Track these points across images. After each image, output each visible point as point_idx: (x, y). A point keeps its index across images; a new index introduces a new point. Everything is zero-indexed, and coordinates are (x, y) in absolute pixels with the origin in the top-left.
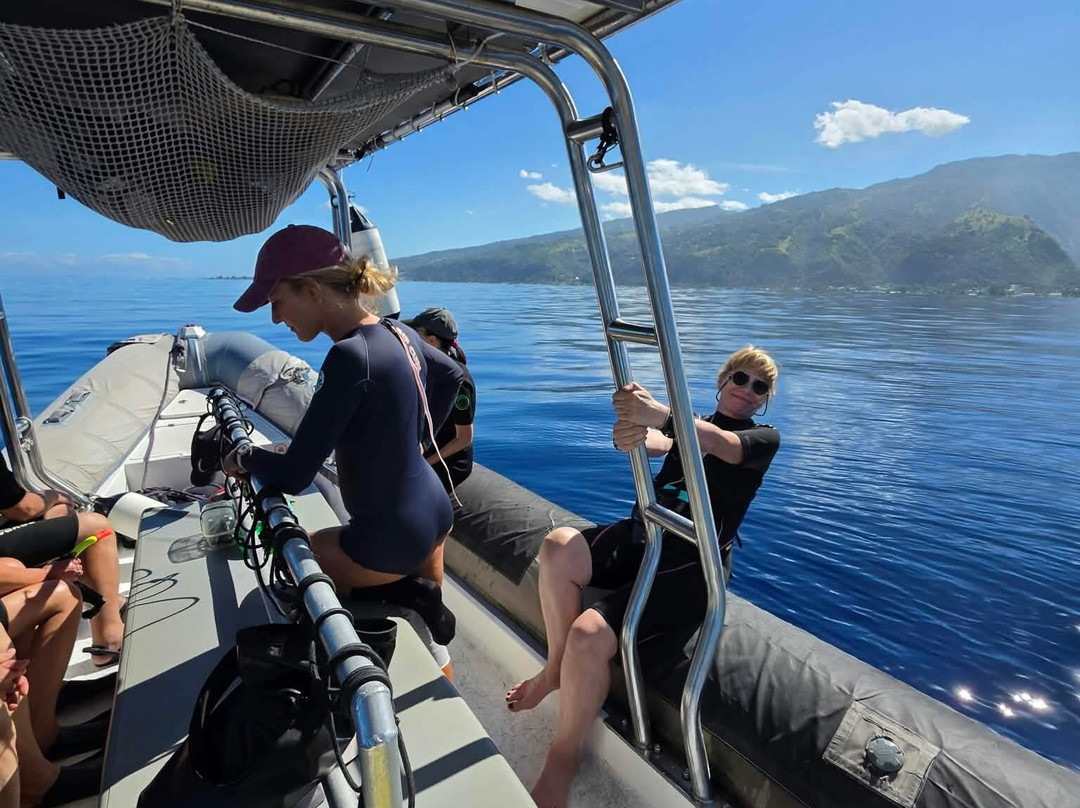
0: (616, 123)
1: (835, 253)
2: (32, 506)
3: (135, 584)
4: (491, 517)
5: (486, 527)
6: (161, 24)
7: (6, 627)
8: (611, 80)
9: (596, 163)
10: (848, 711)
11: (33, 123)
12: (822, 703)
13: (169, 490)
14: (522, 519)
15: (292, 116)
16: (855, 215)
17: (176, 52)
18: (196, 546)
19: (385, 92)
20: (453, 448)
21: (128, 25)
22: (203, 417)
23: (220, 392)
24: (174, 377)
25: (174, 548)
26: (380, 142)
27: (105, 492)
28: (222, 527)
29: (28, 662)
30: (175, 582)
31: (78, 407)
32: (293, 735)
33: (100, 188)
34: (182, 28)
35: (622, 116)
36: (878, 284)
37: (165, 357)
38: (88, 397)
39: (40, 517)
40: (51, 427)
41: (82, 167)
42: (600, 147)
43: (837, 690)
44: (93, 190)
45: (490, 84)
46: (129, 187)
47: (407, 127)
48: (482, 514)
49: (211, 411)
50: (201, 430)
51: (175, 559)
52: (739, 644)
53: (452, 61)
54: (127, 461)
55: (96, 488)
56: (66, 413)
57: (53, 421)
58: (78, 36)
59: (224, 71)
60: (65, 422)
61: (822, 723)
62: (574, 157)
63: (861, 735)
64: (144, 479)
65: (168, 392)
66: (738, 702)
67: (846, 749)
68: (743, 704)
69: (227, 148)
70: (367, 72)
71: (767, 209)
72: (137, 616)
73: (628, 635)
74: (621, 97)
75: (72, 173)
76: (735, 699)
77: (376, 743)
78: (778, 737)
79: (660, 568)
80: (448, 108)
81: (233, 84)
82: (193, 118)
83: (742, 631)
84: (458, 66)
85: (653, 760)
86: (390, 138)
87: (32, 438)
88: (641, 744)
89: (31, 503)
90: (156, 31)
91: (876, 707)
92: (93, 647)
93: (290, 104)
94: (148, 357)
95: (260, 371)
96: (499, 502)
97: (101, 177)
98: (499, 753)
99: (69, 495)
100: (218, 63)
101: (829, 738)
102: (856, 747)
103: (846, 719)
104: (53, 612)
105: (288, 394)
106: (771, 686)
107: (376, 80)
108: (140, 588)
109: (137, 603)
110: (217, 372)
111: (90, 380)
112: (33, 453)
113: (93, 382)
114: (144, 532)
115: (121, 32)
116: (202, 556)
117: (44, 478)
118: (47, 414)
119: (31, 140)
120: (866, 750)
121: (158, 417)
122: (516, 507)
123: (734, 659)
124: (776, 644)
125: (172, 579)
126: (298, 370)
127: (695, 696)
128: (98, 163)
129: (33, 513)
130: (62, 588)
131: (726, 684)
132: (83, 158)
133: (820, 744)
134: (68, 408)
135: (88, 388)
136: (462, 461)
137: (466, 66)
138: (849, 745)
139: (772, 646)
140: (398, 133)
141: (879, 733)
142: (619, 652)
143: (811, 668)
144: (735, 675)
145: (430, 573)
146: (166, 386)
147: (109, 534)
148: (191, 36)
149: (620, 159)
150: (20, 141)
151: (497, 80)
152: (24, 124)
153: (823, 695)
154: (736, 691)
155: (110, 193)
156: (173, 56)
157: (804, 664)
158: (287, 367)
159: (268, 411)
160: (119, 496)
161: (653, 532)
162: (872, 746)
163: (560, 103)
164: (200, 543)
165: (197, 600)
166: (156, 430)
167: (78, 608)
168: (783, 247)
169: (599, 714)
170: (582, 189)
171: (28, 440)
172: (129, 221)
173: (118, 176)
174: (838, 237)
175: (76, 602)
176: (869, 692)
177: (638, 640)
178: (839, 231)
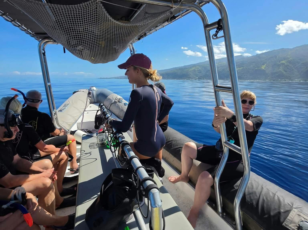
0: (223, 24)
1: (281, 69)
2: (57, 132)
3: (81, 154)
4: (173, 142)
5: (172, 145)
6: (94, 2)
7: (52, 161)
8: (222, 10)
9: (215, 36)
10: (292, 211)
11: (62, 32)
12: (282, 207)
13: (87, 130)
14: (183, 143)
15: (126, 27)
16: (289, 56)
17: (97, 10)
18: (96, 145)
19: (152, 18)
20: (162, 122)
21: (86, 3)
22: (98, 111)
23: (102, 104)
24: (89, 100)
25: (91, 145)
26: (145, 35)
27: (73, 129)
28: (102, 140)
29: (57, 171)
30: (91, 154)
31: (66, 107)
32: (127, 200)
33: (77, 49)
34: (99, 3)
35: (224, 22)
36: (297, 79)
37: (87, 95)
38: (69, 105)
39: (58, 135)
40: (60, 112)
41: (73, 43)
42: (216, 31)
43: (288, 204)
44: (75, 50)
45: (180, 15)
46: (84, 48)
47: (154, 30)
48: (170, 141)
49: (100, 109)
50: (97, 114)
51: (91, 148)
52: (252, 186)
53: (172, 8)
54: (77, 122)
55: (71, 128)
56: (63, 109)
57: (61, 111)
58: (73, 7)
59: (109, 14)
60: (63, 111)
61: (282, 214)
62: (207, 35)
63: (297, 219)
64: (81, 127)
65: (87, 104)
66: (252, 204)
67: (291, 223)
68: (254, 204)
69: (108, 37)
70: (146, 13)
71: (258, 56)
72: (83, 162)
73: (217, 180)
74: (225, 16)
75: (70, 45)
76: (251, 202)
77: (156, 207)
78: (266, 216)
79: (228, 161)
80: (166, 23)
81: (111, 18)
82: (100, 28)
83: (253, 182)
84: (174, 9)
85: (223, 217)
86: (148, 33)
87: (56, 115)
88: (219, 212)
89: (57, 131)
90: (92, 4)
91: (302, 211)
92: (70, 169)
93: (126, 23)
94: (82, 95)
95: (110, 99)
96: (176, 138)
97: (77, 46)
98: (181, 211)
99: (65, 130)
100: (108, 12)
101: (285, 218)
102: (295, 223)
103: (291, 213)
104: (62, 159)
105: (117, 105)
106: (263, 200)
107: (149, 15)
108: (83, 155)
109: (82, 159)
110: (99, 99)
111: (69, 101)
112: (57, 119)
113: (70, 101)
114: (83, 140)
115: (84, 5)
116: (97, 148)
117: (59, 126)
118: (59, 109)
119: (61, 37)
120: (299, 225)
121: (85, 111)
122: (180, 139)
123: (251, 191)
124: (265, 187)
125: (90, 153)
126: (119, 99)
127: (239, 200)
128: (76, 42)
129: (57, 134)
130: (63, 153)
131: (248, 198)
132: (73, 41)
133: (282, 220)
134: (64, 108)
135: (69, 103)
136: (165, 126)
137: (176, 9)
138: (292, 222)
139: (264, 188)
140: (151, 32)
141: (303, 220)
142: (214, 185)
143: (278, 196)
144: (251, 195)
145: (158, 157)
146: (87, 102)
147: (74, 140)
148: (101, 5)
149: (223, 35)
150: (58, 37)
151: (182, 14)
152: (59, 32)
153: (282, 205)
154: (251, 200)
155: (79, 50)
156: (96, 11)
157: (275, 194)
158: (117, 98)
159: (112, 110)
160: (76, 131)
161: (226, 150)
162: (301, 224)
163: (204, 19)
164: (97, 144)
165: (96, 159)
166: (84, 114)
167: (67, 159)
168: (263, 67)
169: (206, 202)
170: (209, 45)
171: (55, 115)
172: (83, 58)
173: (81, 46)
174: (283, 64)
175: (67, 157)
176: (298, 206)
177: (220, 182)
178: (283, 62)
